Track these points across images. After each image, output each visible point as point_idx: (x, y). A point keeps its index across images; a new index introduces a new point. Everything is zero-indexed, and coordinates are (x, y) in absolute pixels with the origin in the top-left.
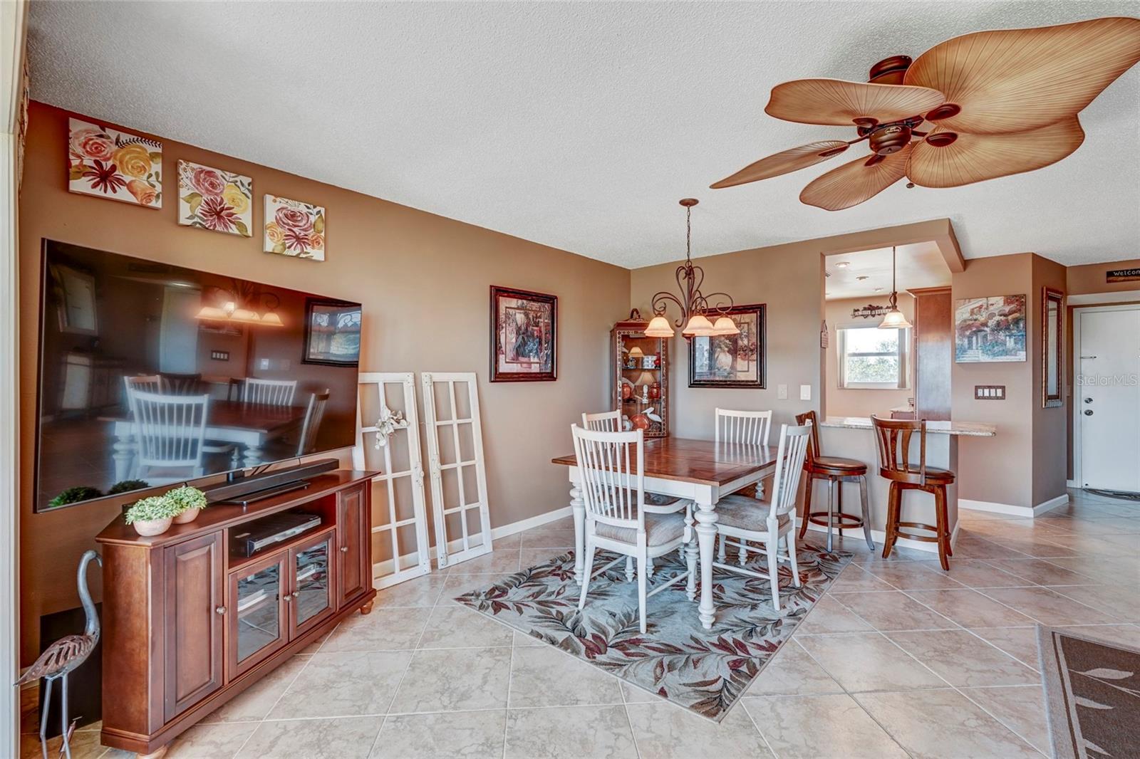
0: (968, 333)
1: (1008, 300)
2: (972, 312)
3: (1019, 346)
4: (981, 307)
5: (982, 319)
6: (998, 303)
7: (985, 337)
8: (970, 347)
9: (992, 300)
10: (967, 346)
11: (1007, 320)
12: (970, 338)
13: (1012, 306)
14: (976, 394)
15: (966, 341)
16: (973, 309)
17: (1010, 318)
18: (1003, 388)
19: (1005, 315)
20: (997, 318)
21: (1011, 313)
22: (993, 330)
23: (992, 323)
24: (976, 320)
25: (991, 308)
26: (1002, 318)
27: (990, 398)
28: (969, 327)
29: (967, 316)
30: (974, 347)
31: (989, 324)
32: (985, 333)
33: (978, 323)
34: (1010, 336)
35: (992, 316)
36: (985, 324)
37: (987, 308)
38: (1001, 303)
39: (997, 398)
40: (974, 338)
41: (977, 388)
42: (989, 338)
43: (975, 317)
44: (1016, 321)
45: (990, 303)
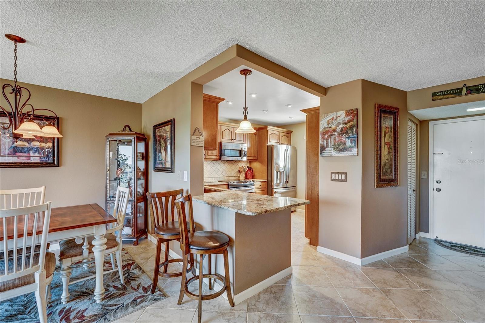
0: (326, 136)
1: (348, 113)
2: (328, 123)
3: (353, 145)
4: (333, 119)
5: (333, 127)
6: (342, 114)
7: (335, 139)
8: (327, 146)
9: (339, 113)
10: (325, 146)
11: (346, 127)
12: (327, 140)
13: (349, 117)
14: (331, 177)
15: (325, 141)
16: (329, 120)
17: (348, 125)
18: (346, 174)
19: (346, 124)
20: (341, 126)
21: (349, 121)
22: (339, 134)
23: (338, 129)
24: (330, 128)
25: (338, 119)
26: (344, 126)
27: (338, 180)
28: (327, 132)
29: (326, 125)
30: (329, 146)
31: (337, 130)
32: (335, 136)
33: (331, 129)
34: (348, 138)
35: (339, 124)
36: (335, 130)
37: (336, 120)
38: (344, 115)
39: (342, 181)
40: (329, 140)
41: (332, 173)
42: (337, 139)
43: (330, 125)
44: (352, 128)
45: (338, 115)
